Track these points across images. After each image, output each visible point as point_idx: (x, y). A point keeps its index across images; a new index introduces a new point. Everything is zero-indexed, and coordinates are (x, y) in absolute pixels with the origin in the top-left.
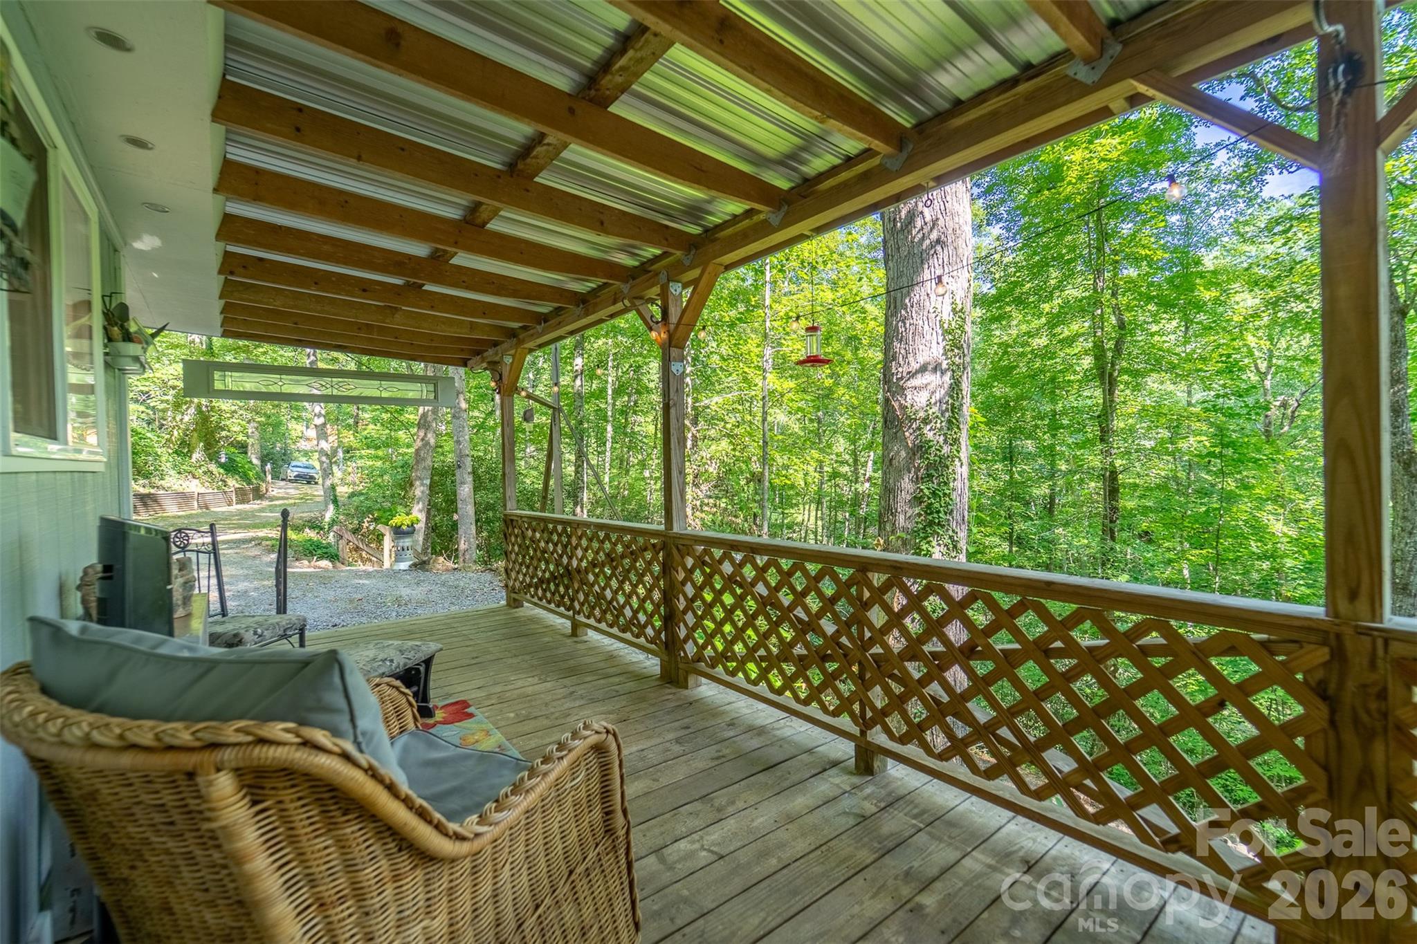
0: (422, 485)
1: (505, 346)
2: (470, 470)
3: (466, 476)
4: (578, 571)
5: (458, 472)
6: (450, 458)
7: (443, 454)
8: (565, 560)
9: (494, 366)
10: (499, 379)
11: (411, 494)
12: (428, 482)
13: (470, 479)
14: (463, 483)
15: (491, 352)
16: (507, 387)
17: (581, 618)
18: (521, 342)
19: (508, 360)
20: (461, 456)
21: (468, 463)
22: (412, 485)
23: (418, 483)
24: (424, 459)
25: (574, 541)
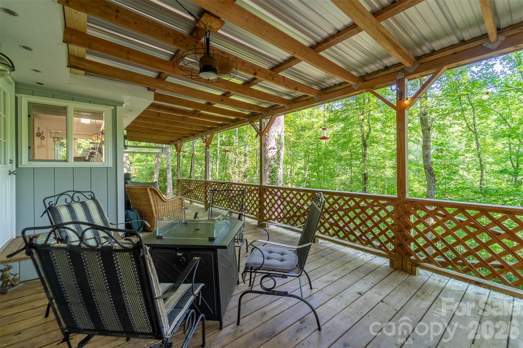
0: (157, 174)
1: (178, 141)
2: (171, 169)
3: (170, 171)
4: (192, 190)
5: (167, 170)
6: (165, 166)
7: (163, 165)
8: (189, 188)
9: (176, 145)
10: (177, 149)
11: (153, 177)
12: (158, 173)
13: (171, 172)
14: (169, 173)
15: (175, 142)
16: (179, 150)
17: (192, 200)
18: (181, 141)
19: (179, 144)
20: (168, 165)
21: (170, 167)
22: (154, 174)
23: (156, 173)
24: (157, 166)
25: (191, 184)
